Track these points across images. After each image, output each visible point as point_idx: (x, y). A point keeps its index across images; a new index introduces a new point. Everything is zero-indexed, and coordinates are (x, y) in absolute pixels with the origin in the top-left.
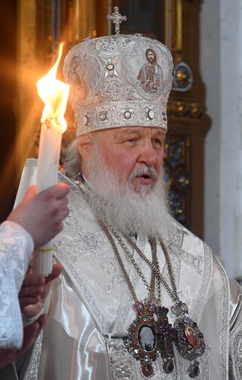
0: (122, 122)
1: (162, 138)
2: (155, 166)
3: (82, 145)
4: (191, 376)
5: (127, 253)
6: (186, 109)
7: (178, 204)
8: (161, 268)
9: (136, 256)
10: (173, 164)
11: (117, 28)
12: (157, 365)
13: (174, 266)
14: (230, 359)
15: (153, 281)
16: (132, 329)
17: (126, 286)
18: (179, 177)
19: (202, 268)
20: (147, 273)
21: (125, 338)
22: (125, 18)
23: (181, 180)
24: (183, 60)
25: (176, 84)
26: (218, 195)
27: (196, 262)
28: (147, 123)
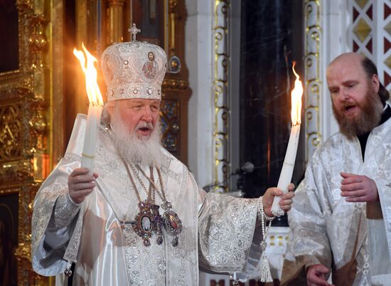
0: (132, 96)
1: (158, 105)
2: (152, 122)
3: (110, 107)
4: (174, 246)
5: (135, 172)
6: (178, 84)
7: (172, 141)
8: (155, 182)
9: (140, 174)
10: (170, 117)
11: (135, 37)
12: (153, 240)
13: (164, 180)
14: (199, 234)
15: (150, 189)
16: (137, 218)
17: (134, 192)
18: (173, 125)
19: (181, 181)
20: (147, 185)
21: (133, 223)
22: (140, 31)
23: (174, 127)
24: (175, 55)
25: (171, 69)
26: (196, 136)
27: (177, 177)
28: (147, 97)
